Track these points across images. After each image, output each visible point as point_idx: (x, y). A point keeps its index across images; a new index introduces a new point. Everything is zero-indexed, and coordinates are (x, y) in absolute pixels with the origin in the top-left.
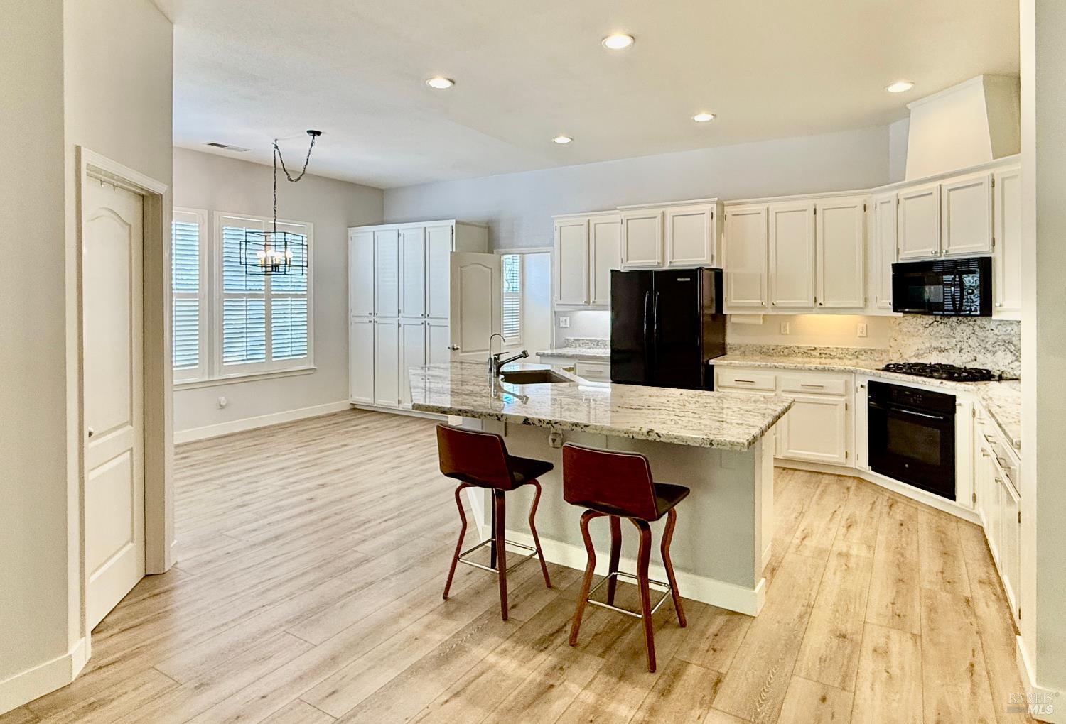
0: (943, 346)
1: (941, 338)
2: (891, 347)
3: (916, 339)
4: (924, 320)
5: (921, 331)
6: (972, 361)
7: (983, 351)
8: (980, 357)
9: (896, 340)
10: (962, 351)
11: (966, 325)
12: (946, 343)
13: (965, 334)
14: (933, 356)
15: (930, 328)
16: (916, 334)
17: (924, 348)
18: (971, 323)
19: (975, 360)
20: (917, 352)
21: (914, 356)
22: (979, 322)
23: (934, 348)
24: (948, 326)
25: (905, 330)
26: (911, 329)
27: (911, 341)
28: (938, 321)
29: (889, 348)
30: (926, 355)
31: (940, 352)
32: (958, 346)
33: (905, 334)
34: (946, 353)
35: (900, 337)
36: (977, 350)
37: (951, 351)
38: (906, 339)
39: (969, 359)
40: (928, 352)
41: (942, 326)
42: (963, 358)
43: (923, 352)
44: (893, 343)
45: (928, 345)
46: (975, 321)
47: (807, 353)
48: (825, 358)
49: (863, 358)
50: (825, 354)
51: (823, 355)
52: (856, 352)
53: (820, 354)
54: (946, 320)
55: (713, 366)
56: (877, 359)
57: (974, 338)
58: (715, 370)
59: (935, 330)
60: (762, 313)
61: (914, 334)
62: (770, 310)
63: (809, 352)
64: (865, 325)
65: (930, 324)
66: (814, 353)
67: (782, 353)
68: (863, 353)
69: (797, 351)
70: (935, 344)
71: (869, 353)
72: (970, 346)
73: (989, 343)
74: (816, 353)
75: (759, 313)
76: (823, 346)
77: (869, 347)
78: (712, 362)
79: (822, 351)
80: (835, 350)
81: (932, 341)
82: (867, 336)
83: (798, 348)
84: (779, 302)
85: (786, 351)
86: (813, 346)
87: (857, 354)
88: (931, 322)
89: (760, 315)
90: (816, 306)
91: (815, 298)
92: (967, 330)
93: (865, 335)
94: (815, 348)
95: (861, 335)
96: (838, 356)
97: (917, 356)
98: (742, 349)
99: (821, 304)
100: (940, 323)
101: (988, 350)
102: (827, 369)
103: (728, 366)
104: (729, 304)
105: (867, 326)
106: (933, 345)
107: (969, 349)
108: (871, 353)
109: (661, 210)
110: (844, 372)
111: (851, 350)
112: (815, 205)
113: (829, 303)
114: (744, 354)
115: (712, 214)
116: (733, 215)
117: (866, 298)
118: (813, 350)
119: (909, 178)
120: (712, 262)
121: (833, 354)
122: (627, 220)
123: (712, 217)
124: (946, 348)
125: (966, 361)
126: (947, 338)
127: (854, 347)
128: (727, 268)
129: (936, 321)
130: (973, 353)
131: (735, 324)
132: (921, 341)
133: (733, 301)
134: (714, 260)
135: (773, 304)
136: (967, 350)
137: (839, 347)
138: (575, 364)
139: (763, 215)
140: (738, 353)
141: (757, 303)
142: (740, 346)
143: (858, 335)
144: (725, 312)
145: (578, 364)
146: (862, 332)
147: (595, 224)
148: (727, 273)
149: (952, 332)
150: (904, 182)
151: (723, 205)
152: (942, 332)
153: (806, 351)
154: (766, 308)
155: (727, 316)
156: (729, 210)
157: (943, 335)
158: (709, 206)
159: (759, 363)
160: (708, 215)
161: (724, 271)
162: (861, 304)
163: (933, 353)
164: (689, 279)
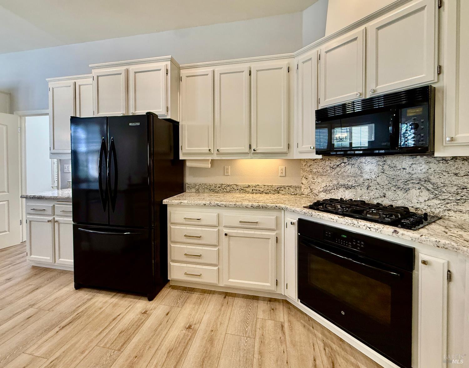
0: (350, 184)
1: (348, 176)
2: (303, 184)
3: (324, 178)
4: (332, 163)
5: (329, 171)
7: (393, 188)
8: (389, 194)
9: (307, 179)
10: (370, 188)
12: (354, 181)
14: (340, 191)
15: (338, 169)
16: (325, 174)
17: (331, 185)
19: (384, 196)
20: (325, 188)
21: (322, 191)
22: (389, 162)
23: (342, 185)
24: (356, 166)
25: (315, 170)
26: (321, 170)
27: (320, 180)
28: (345, 163)
30: (334, 190)
31: (347, 188)
32: (366, 184)
33: (315, 174)
34: (353, 190)
35: (310, 176)
36: (385, 187)
37: (358, 189)
38: (316, 178)
40: (335, 188)
41: (349, 167)
42: (371, 194)
43: (331, 188)
44: (304, 181)
45: (335, 182)
47: (243, 190)
49: (283, 192)
50: (256, 190)
51: (254, 191)
52: (278, 188)
53: (252, 190)
55: (166, 206)
56: (293, 194)
57: (384, 176)
58: (169, 209)
59: (342, 170)
60: (210, 158)
61: (322, 173)
62: (215, 155)
63: (245, 189)
65: (338, 165)
66: (248, 189)
67: (224, 191)
68: (283, 189)
69: (235, 188)
70: (342, 182)
71: (287, 188)
72: (378, 184)
73: (401, 181)
74: (249, 190)
75: (208, 158)
76: (254, 184)
77: (287, 185)
78: (165, 201)
79: (254, 188)
80: (263, 187)
81: (339, 180)
82: (285, 176)
83: (237, 185)
84: (223, 149)
85: (228, 188)
86: (247, 184)
87: (278, 190)
88: (338, 163)
89: (208, 160)
90: (250, 152)
91: (250, 145)
93: (284, 175)
94: (249, 186)
95: (282, 175)
96: (265, 191)
98: (197, 187)
99: (254, 150)
100: (347, 164)
101: (399, 188)
102: (261, 206)
103: (179, 205)
104: (184, 151)
105: (285, 167)
106: (340, 183)
107: (378, 186)
108: (289, 189)
109: (125, 68)
110: (276, 209)
111: (274, 186)
112: (250, 68)
113: (260, 149)
114: (198, 191)
115: (167, 70)
116: (187, 77)
117: (289, 144)
118: (247, 187)
119: (328, 34)
120: (167, 113)
121: (262, 190)
122: (98, 77)
123: (167, 74)
124: (354, 185)
125: (373, 197)
126: (354, 177)
127: (276, 184)
128: (182, 120)
129: (343, 163)
130: (382, 190)
131: (191, 168)
132: (329, 179)
133: (187, 148)
134: (169, 112)
135: (218, 150)
136: (375, 188)
137: (266, 185)
138: (54, 206)
139: (211, 75)
140: (193, 190)
141: (205, 149)
142: (196, 185)
143: (279, 175)
144: (181, 157)
145: (56, 205)
146: (282, 173)
147: (80, 86)
148: (182, 125)
149: (360, 172)
150: (324, 37)
151: (179, 69)
152: (349, 172)
153: (242, 188)
154: (213, 154)
155: (184, 162)
156: (184, 73)
157: (351, 174)
158: (164, 63)
159: (204, 202)
160: (163, 72)
161: (180, 124)
162: (285, 150)
163: (340, 189)
164: (138, 124)
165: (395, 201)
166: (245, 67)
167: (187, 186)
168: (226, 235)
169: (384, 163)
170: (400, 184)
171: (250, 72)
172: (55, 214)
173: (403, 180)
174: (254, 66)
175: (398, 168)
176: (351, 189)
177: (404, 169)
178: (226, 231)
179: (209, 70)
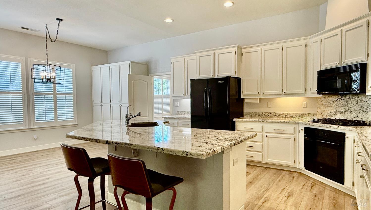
0: (342, 111)
1: (341, 106)
2: (318, 112)
3: (329, 108)
4: (334, 99)
5: (332, 104)
6: (356, 117)
7: (361, 112)
8: (360, 115)
9: (320, 109)
10: (351, 113)
11: (353, 100)
12: (344, 109)
13: (353, 104)
14: (337, 115)
15: (336, 102)
16: (330, 106)
17: (333, 112)
18: (356, 99)
19: (358, 117)
20: (330, 114)
21: (328, 115)
22: (360, 98)
23: (338, 112)
24: (345, 100)
26: (327, 103)
27: (327, 109)
29: (317, 113)
30: (334, 115)
31: (340, 113)
32: (350, 110)
33: (324, 105)
34: (343, 114)
35: (322, 107)
36: (358, 111)
37: (346, 113)
38: (325, 108)
39: (354, 116)
40: (335, 113)
41: (342, 101)
42: (352, 116)
43: (333, 114)
44: (319, 110)
45: (335, 110)
46: (358, 97)
48: (287, 118)
49: (305, 117)
51: (286, 117)
52: (302, 115)
53: (285, 116)
54: (343, 98)
55: (235, 121)
56: (312, 118)
57: (357, 106)
58: (236, 123)
59: (339, 103)
61: (328, 105)
62: (262, 96)
63: (280, 115)
64: (306, 102)
65: (336, 100)
66: (282, 116)
67: (268, 116)
68: (305, 115)
69: (274, 114)
70: (338, 110)
71: (308, 115)
74: (283, 116)
76: (286, 112)
77: (308, 113)
78: (234, 119)
79: (286, 115)
80: (292, 114)
81: (337, 108)
82: (307, 108)
83: (275, 113)
84: (266, 92)
85: (270, 115)
86: (282, 112)
87: (302, 116)
88: (336, 99)
89: (258, 98)
90: (282, 93)
91: (282, 90)
92: (354, 102)
93: (306, 107)
94: (283, 113)
95: (304, 107)
96: (293, 117)
97: (330, 116)
98: (251, 114)
99: (284, 92)
100: (341, 99)
101: (364, 111)
102: (285, 122)
103: (242, 121)
104: (244, 94)
105: (307, 102)
106: (337, 110)
107: (355, 111)
108: (309, 115)
109: (213, 52)
110: (294, 123)
111: (299, 114)
112: (283, 46)
113: (288, 92)
114: (251, 117)
115: (235, 52)
116: (246, 53)
117: (306, 89)
118: (282, 114)
119: (327, 28)
120: (235, 74)
121: (291, 116)
122: (199, 57)
123: (235, 54)
124: (344, 111)
125: (353, 117)
126: (344, 107)
127: (301, 112)
128: (243, 77)
129: (339, 99)
130: (356, 113)
131: (247, 103)
132: (332, 108)
133: (245, 92)
134: (236, 74)
135: (263, 93)
136: (354, 112)
137: (294, 113)
138: (178, 122)
139: (259, 52)
140: (249, 116)
141: (256, 92)
142: (250, 113)
143: (303, 107)
144: (242, 97)
145: (179, 122)
146: (304, 106)
147: (187, 60)
148: (243, 80)
149: (347, 103)
150: (325, 30)
151: (241, 49)
152: (342, 104)
153: (279, 115)
154: (260, 95)
155: (243, 99)
156: (244, 51)
157: (342, 105)
158: (234, 49)
159: (255, 120)
160: (234, 53)
161: (241, 79)
162: (303, 92)
163: (337, 114)
164: (223, 82)
165: (362, 119)
166: (279, 46)
167: (245, 113)
168: (266, 136)
169: (358, 98)
170: (364, 109)
171: (283, 48)
172: (179, 126)
173: (366, 107)
174: (285, 45)
175: (364, 101)
176: (342, 113)
177: (366, 101)
178: (267, 134)
179: (258, 49)
